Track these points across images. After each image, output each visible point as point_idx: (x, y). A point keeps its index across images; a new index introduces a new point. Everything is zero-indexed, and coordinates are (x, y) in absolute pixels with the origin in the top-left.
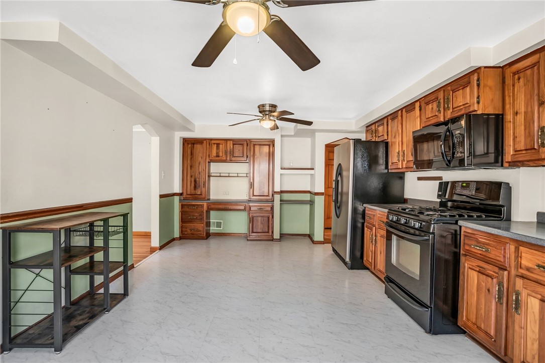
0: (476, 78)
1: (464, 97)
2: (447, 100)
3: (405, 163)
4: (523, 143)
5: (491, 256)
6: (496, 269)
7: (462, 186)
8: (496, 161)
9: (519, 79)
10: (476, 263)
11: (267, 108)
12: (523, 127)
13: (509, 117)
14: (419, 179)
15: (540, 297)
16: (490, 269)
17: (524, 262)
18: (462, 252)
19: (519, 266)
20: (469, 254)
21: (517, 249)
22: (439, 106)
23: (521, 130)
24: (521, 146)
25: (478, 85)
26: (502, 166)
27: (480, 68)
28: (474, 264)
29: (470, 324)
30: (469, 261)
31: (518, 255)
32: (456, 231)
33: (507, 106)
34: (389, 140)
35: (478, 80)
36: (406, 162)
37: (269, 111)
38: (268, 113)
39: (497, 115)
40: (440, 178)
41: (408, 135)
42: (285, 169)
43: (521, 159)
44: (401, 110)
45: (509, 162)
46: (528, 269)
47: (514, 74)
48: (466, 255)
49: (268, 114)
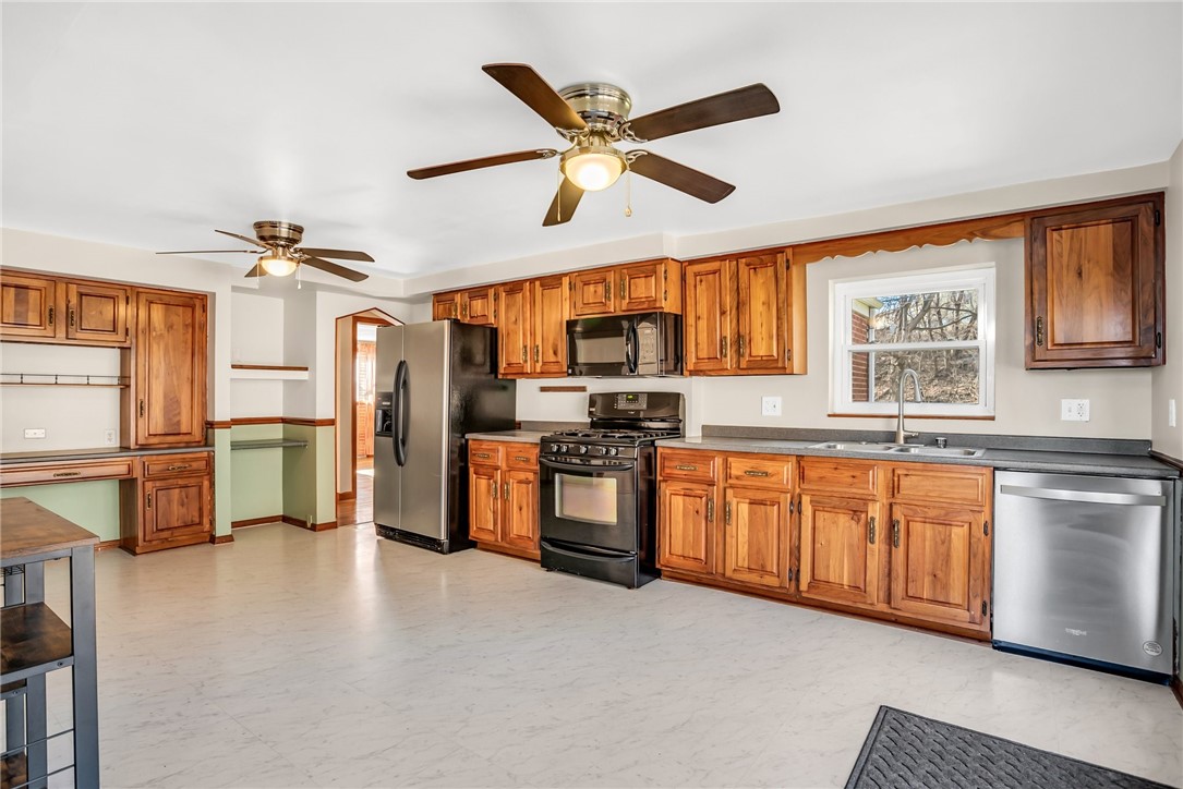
0: (663, 269)
1: (648, 288)
2: (621, 288)
3: (539, 365)
4: (705, 351)
5: (699, 474)
6: (705, 487)
7: (628, 399)
8: (676, 369)
9: (701, 281)
10: (678, 486)
11: (284, 232)
12: (705, 334)
13: (691, 320)
14: (543, 389)
15: (748, 501)
16: (698, 489)
17: (734, 472)
18: (659, 478)
19: (728, 476)
20: (668, 479)
21: (726, 461)
22: (607, 291)
23: (703, 337)
24: (704, 354)
25: (666, 279)
26: (682, 374)
27: (667, 259)
28: (678, 488)
29: (674, 559)
30: (670, 486)
31: (726, 466)
32: (650, 454)
33: (688, 308)
34: (502, 326)
35: (666, 272)
36: (540, 363)
37: (287, 239)
38: (283, 243)
39: (676, 316)
40: (583, 389)
41: (545, 321)
42: (241, 367)
43: (704, 368)
44: (532, 281)
45: (690, 371)
46: (737, 478)
47: (696, 275)
48: (665, 481)
49: (282, 246)
